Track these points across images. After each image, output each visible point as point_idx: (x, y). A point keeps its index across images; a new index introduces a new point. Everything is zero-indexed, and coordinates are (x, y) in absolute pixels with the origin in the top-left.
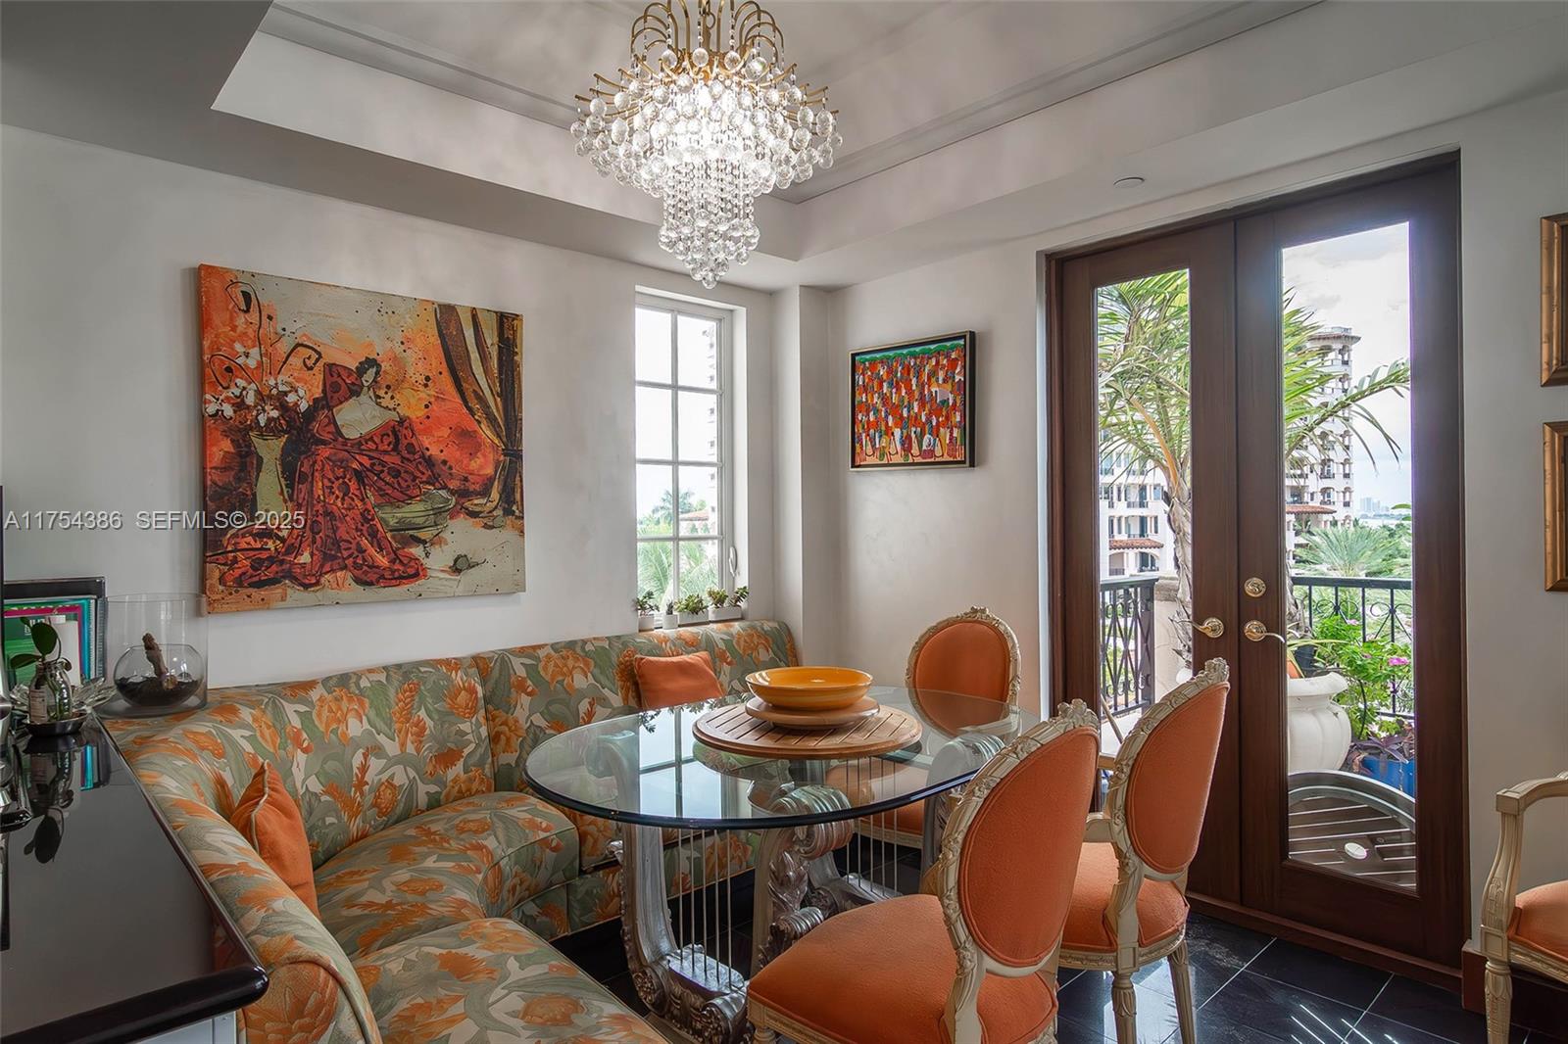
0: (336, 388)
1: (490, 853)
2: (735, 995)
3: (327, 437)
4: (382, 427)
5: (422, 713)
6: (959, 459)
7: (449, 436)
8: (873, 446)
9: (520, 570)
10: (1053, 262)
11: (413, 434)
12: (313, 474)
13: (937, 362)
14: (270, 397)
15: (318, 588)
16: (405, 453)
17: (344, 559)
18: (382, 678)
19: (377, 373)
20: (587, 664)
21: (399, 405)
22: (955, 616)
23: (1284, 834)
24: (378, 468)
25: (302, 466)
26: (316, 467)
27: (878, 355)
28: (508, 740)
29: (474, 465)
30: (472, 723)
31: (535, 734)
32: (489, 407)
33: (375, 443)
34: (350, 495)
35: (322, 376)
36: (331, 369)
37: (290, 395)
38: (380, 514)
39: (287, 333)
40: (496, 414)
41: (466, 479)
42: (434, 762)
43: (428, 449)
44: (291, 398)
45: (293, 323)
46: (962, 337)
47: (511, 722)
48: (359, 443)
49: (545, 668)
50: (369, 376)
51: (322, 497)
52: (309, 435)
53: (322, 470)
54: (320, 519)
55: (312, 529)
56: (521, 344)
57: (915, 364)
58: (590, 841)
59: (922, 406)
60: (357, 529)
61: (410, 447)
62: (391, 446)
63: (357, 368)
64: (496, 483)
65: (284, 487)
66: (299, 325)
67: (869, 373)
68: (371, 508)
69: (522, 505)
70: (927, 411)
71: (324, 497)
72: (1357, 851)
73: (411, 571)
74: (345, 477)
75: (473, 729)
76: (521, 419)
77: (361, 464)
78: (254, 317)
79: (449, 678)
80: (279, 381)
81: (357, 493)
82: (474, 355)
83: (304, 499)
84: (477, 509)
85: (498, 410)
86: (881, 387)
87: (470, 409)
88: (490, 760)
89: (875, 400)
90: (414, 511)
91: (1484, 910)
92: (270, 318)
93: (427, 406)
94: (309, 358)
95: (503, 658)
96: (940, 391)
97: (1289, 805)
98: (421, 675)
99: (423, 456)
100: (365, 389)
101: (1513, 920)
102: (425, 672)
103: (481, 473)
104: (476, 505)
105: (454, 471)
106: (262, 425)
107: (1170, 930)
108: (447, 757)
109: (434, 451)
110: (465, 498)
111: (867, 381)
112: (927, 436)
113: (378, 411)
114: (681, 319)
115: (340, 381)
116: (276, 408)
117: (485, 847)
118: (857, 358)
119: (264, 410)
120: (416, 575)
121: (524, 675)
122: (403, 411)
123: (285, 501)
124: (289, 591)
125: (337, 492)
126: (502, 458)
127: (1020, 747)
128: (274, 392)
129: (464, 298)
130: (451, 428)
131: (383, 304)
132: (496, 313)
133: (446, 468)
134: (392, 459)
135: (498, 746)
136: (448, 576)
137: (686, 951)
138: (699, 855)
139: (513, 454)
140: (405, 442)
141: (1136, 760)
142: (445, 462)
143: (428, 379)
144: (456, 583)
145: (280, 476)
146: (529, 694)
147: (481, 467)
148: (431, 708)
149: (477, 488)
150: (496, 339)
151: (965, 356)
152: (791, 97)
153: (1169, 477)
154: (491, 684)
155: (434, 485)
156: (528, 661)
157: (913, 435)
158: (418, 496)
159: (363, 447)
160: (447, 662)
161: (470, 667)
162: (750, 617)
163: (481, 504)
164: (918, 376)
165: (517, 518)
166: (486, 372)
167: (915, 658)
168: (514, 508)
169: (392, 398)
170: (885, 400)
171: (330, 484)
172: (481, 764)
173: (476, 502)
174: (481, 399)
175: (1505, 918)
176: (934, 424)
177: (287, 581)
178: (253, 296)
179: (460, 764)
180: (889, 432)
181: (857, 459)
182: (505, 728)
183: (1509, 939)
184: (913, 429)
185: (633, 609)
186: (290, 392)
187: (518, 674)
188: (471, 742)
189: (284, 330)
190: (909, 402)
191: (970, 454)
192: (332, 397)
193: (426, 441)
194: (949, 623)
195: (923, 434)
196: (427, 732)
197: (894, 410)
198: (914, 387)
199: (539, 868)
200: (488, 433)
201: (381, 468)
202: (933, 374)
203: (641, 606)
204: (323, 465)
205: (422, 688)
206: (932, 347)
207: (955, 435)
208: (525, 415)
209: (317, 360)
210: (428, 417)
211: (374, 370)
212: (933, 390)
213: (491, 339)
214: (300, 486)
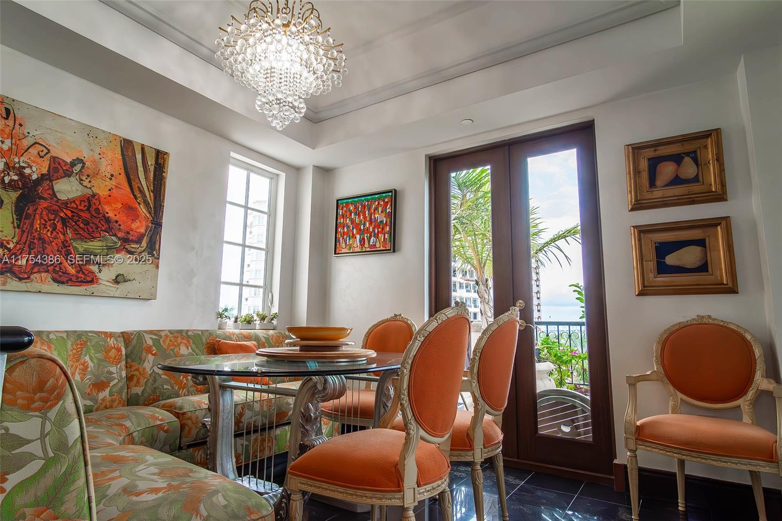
0: (56, 170)
1: (126, 427)
2: (275, 493)
3: (45, 196)
4: (80, 196)
5: (87, 358)
6: (388, 248)
7: (121, 208)
8: (346, 243)
9: (155, 287)
10: (432, 161)
11: (100, 203)
12: (34, 216)
13: (379, 203)
14: (14, 168)
15: (29, 280)
16: (94, 213)
17: (48, 267)
18: (65, 336)
19: (83, 167)
20: (188, 342)
21: (93, 186)
22: (386, 318)
23: (536, 423)
24: (76, 218)
25: (28, 209)
26: (38, 212)
27: (350, 200)
28: (138, 380)
29: (134, 226)
30: (117, 368)
31: (155, 377)
32: (146, 197)
33: (77, 205)
34: (57, 231)
35: (49, 162)
36: (54, 159)
37: (27, 169)
38: (74, 244)
39: (30, 135)
40: (150, 202)
41: (128, 233)
42: (91, 387)
43: (107, 213)
44: (27, 171)
45: (34, 131)
46: (391, 192)
47: (141, 370)
48: (66, 203)
49: (164, 341)
50: (78, 167)
51: (39, 229)
52: (36, 193)
53: (41, 214)
54: (35, 241)
55: (29, 247)
56: (168, 167)
57: (368, 204)
58: (187, 428)
59: (371, 223)
60: (58, 251)
61: (97, 210)
62: (86, 208)
63: (70, 162)
64: (146, 237)
65: (15, 219)
66: (37, 133)
67: (345, 209)
68: (68, 240)
69: (159, 252)
70: (373, 226)
71: (40, 229)
72: (566, 429)
73: (89, 279)
74: (55, 220)
75: (118, 372)
76: (163, 206)
77: (66, 215)
78: (10, 122)
79: (106, 341)
80: (21, 161)
81: (61, 230)
82: (141, 169)
83: (27, 228)
84: (133, 250)
85: (151, 199)
86: (351, 215)
87: (135, 196)
88: (126, 390)
89: (348, 221)
90: (95, 245)
91: (625, 428)
92: (21, 125)
93: (110, 190)
94: (42, 151)
95: (139, 334)
96: (380, 217)
97: (538, 408)
98: (88, 337)
99: (104, 216)
100: (74, 174)
101: (637, 430)
102: (91, 336)
103: (138, 231)
104: (132, 247)
105: (122, 227)
106: (6, 182)
107: (497, 442)
108: (100, 385)
109: (111, 215)
110: (126, 243)
111: (344, 212)
112: (373, 238)
113: (80, 187)
114: (252, 175)
115: (60, 167)
116: (16, 174)
117: (124, 425)
118: (339, 202)
119: (8, 174)
120: (92, 282)
121: (151, 344)
122: (95, 190)
123: (14, 228)
124: (9, 280)
125: (49, 228)
126: (150, 225)
127: (438, 317)
128: (17, 165)
129: (139, 137)
130: (122, 204)
131: (91, 132)
132: (155, 149)
133: (117, 225)
134: (86, 215)
135: (132, 383)
136: (112, 285)
137: (244, 478)
138: (248, 444)
139: (157, 224)
140: (94, 207)
141: (482, 350)
142: (117, 222)
143: (112, 175)
144: (116, 289)
145: (13, 213)
146: (153, 355)
147: (138, 228)
148: (93, 355)
149: (134, 238)
150: (154, 162)
151: (392, 200)
152: (328, 41)
153: (478, 272)
154: (130, 349)
155: (108, 233)
156: (154, 337)
157: (366, 238)
158: (98, 237)
159: (68, 205)
160: (105, 333)
161: (119, 337)
162: (278, 329)
163: (136, 248)
164: (369, 209)
165: (156, 258)
166: (146, 178)
167: (366, 340)
168: (155, 253)
169: (90, 182)
170: (353, 221)
171: (44, 223)
172: (120, 392)
173: (133, 246)
174: (142, 192)
175: (634, 430)
176: (376, 232)
177: (8, 274)
178: (12, 111)
179: (107, 391)
180: (354, 237)
181: (337, 250)
182: (137, 373)
183: (636, 439)
184: (366, 235)
185: (217, 317)
186: (27, 167)
187: (148, 343)
188: (116, 379)
189: (29, 133)
190: (364, 222)
191: (393, 247)
192: (53, 175)
193: (107, 208)
194: (383, 322)
195: (370, 237)
196: (89, 369)
197: (357, 226)
198: (367, 215)
199: (156, 441)
200: (144, 210)
201: (77, 219)
202: (376, 209)
203: (220, 315)
204: (42, 211)
205: (89, 344)
206: (376, 196)
207: (386, 237)
208: (166, 204)
209: (47, 153)
210: (110, 196)
211: (81, 165)
212: (376, 216)
213: (151, 162)
214: (25, 221)
